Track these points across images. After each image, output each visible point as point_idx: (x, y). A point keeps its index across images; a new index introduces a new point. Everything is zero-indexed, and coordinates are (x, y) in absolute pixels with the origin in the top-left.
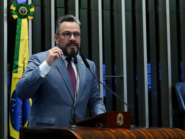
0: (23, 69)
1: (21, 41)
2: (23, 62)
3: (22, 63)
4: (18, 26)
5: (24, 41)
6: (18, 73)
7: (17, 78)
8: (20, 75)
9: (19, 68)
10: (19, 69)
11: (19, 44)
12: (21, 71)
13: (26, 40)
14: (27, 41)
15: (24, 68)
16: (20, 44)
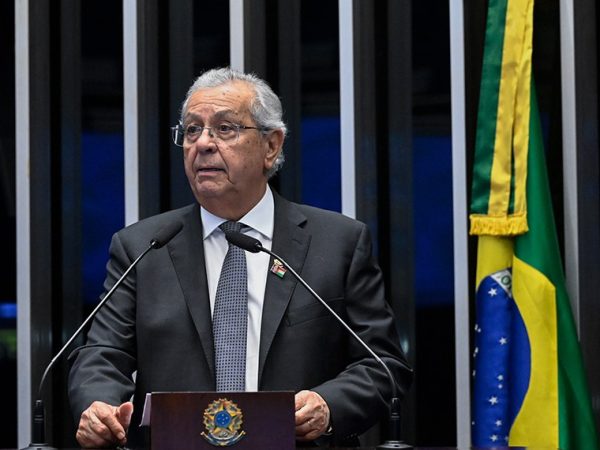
0: (508, 194)
1: (503, 72)
2: (510, 166)
3: (505, 169)
4: (491, 12)
5: (515, 73)
6: (490, 212)
7: (486, 235)
8: (494, 220)
9: (492, 192)
10: (493, 198)
11: (496, 89)
12: (499, 204)
13: (522, 66)
14: (524, 70)
15: (512, 189)
16: (501, 87)
